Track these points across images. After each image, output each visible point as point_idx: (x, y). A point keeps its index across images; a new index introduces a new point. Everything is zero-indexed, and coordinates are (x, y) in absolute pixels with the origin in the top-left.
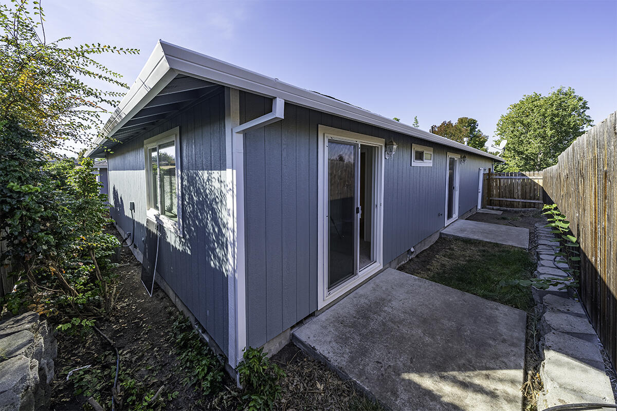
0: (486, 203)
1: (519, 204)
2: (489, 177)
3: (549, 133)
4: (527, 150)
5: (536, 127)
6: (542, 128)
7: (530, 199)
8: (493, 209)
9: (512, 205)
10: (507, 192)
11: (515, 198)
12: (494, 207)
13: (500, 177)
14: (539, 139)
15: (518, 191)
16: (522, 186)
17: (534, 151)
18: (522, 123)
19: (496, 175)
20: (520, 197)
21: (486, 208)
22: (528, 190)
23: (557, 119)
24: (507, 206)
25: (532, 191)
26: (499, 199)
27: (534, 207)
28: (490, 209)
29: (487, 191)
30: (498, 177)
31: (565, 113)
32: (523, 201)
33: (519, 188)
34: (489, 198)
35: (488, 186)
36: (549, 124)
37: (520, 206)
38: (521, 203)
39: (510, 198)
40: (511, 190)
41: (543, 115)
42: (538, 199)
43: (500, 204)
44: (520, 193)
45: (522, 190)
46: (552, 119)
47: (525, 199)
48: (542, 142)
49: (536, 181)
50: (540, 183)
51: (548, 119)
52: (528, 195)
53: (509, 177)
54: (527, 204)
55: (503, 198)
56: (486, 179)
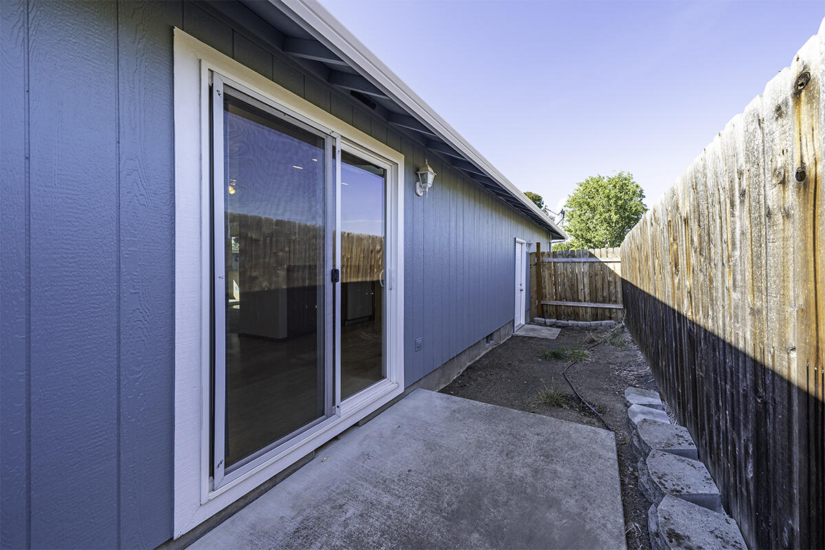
0: (534, 311)
1: (586, 313)
2: (538, 260)
3: (615, 218)
4: (594, 237)
5: (602, 210)
6: (607, 212)
7: (604, 302)
8: (545, 324)
9: (575, 314)
10: (568, 288)
11: (579, 301)
12: (547, 320)
13: (555, 260)
14: (606, 225)
15: (584, 288)
16: (591, 277)
17: (601, 239)
18: (588, 205)
19: (549, 256)
20: (587, 298)
21: (533, 323)
22: (599, 285)
23: (620, 202)
24: (568, 317)
25: (606, 285)
26: (555, 303)
27: (610, 318)
29: (535, 289)
30: (551, 259)
31: (626, 197)
32: (592, 305)
33: (585, 279)
34: (539, 302)
35: (537, 278)
36: (613, 208)
37: (588, 316)
38: (589, 310)
39: (574, 301)
40: (572, 285)
41: (608, 197)
42: (615, 302)
43: (557, 313)
44: (587, 290)
45: (591, 283)
46: (616, 202)
47: (596, 302)
48: (608, 228)
49: (611, 266)
50: (617, 269)
51: (612, 201)
52: (599, 294)
53: (570, 259)
54: (600, 312)
55: (561, 300)
56: (533, 264)
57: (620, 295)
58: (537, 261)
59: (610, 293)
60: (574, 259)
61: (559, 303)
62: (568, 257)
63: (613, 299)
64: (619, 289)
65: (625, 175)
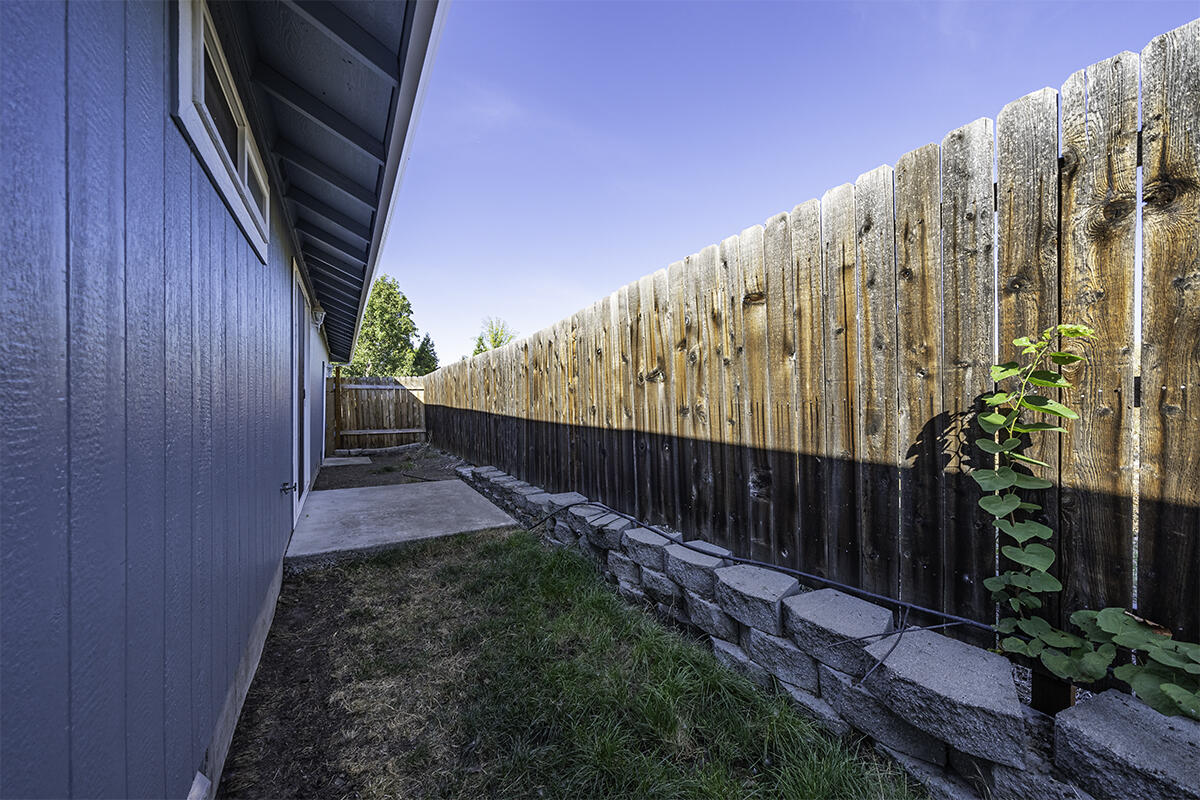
0: (333, 443)
1: (391, 439)
2: (337, 386)
7: (408, 427)
8: (350, 455)
9: (381, 441)
10: (372, 416)
11: (385, 428)
12: (351, 451)
13: (359, 387)
15: (389, 415)
16: (396, 405)
19: (351, 382)
20: (393, 425)
21: (334, 454)
22: (404, 411)
24: (372, 445)
25: (411, 412)
26: (357, 432)
27: (414, 442)
28: (344, 456)
30: (353, 386)
32: (397, 431)
33: (391, 407)
34: (338, 432)
35: (336, 406)
37: (393, 442)
38: (394, 436)
39: (378, 429)
40: (378, 413)
42: (419, 427)
43: (361, 442)
44: (392, 418)
45: (396, 410)
47: (401, 428)
49: (415, 393)
50: (421, 396)
51: (377, 313)
52: (405, 419)
53: (374, 386)
54: (405, 437)
55: (364, 429)
56: (331, 390)
57: (423, 421)
58: (336, 388)
59: (414, 418)
60: (380, 387)
61: (363, 432)
62: (372, 384)
63: (417, 424)
64: (423, 415)
65: (389, 281)
